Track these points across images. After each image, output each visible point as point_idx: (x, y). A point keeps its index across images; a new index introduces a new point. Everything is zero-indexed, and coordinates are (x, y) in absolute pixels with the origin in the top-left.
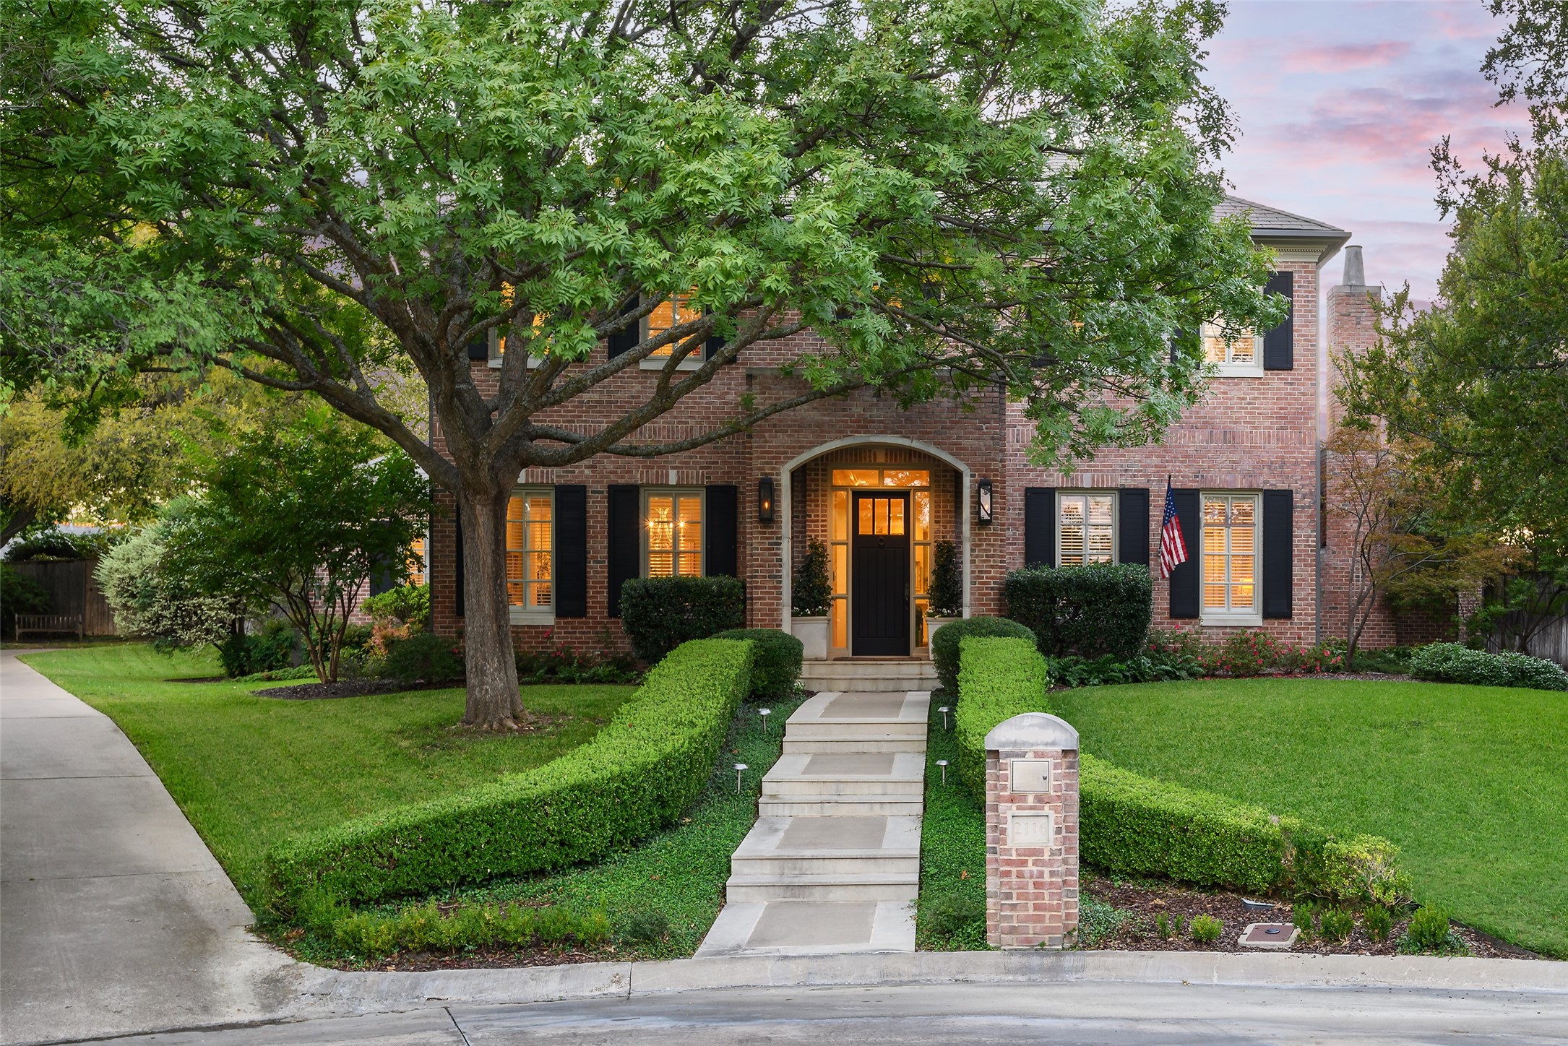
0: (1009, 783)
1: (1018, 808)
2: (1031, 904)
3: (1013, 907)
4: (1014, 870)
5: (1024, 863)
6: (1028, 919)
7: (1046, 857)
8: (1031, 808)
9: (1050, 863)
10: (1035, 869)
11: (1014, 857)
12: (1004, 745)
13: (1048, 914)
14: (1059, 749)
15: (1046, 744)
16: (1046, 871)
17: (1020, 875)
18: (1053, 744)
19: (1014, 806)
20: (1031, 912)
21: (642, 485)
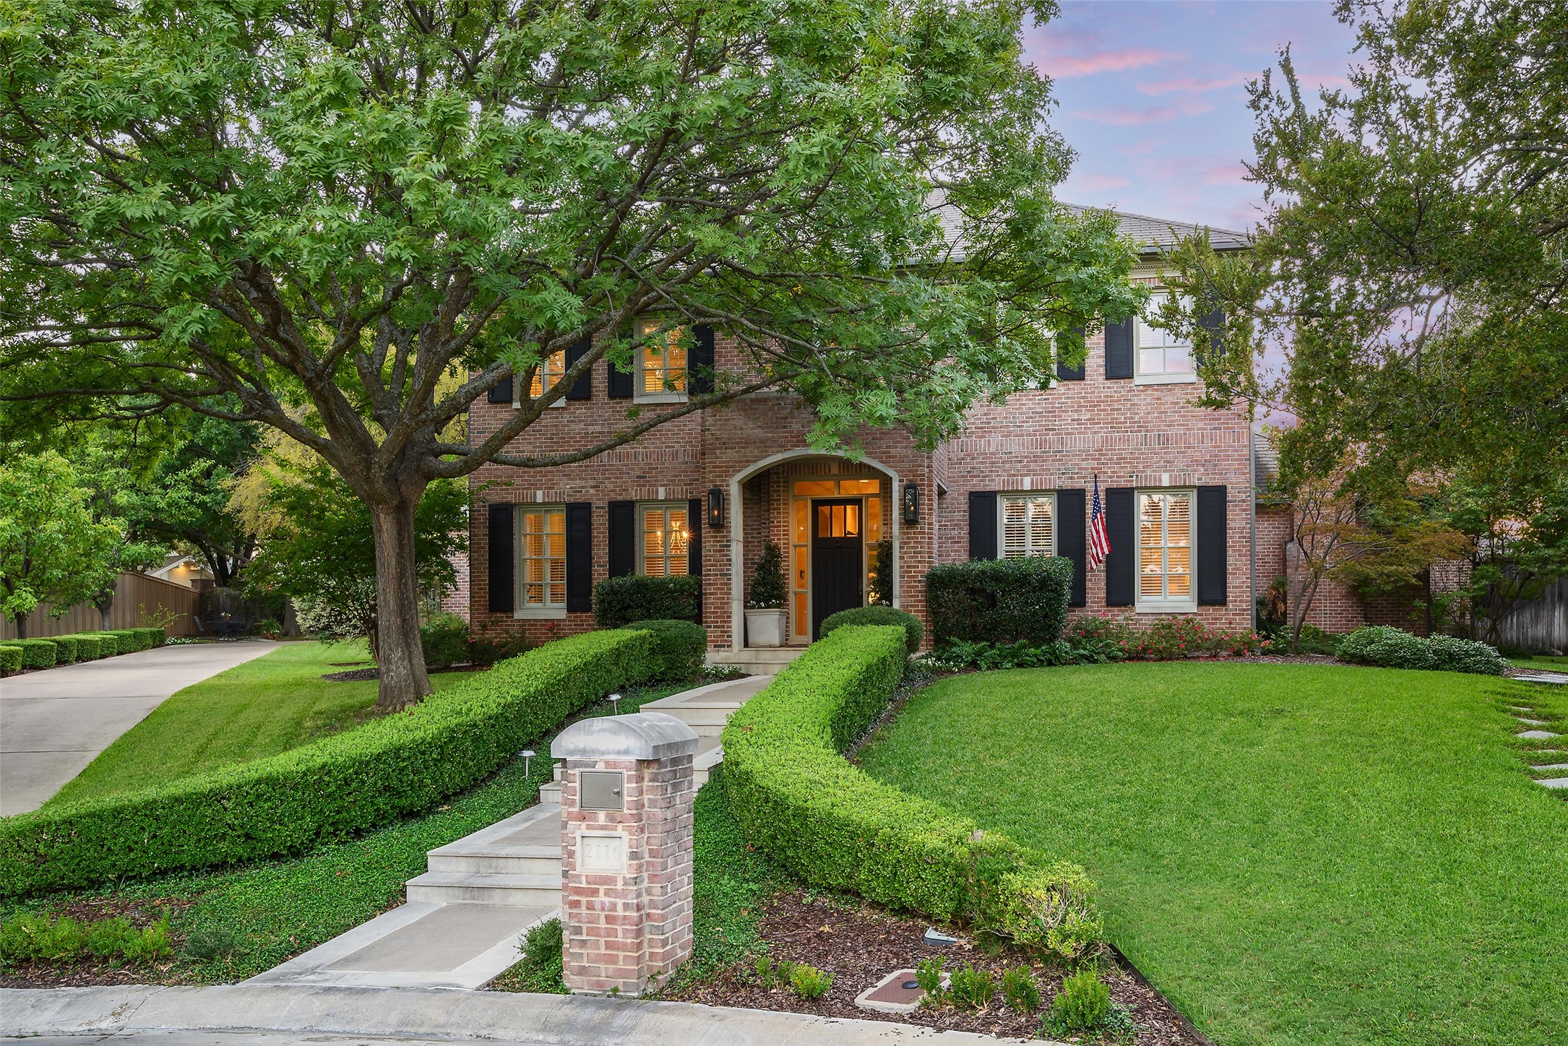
0: (577, 798)
1: (589, 827)
2: (602, 940)
3: (583, 943)
4: (584, 900)
5: (595, 892)
6: (600, 958)
7: (620, 886)
8: (603, 828)
9: (623, 894)
10: (607, 900)
11: (584, 885)
12: (572, 753)
13: (621, 954)
14: (633, 758)
15: (619, 753)
16: (620, 902)
17: (590, 907)
18: (626, 752)
19: (584, 825)
20: (603, 951)
21: (637, 501)
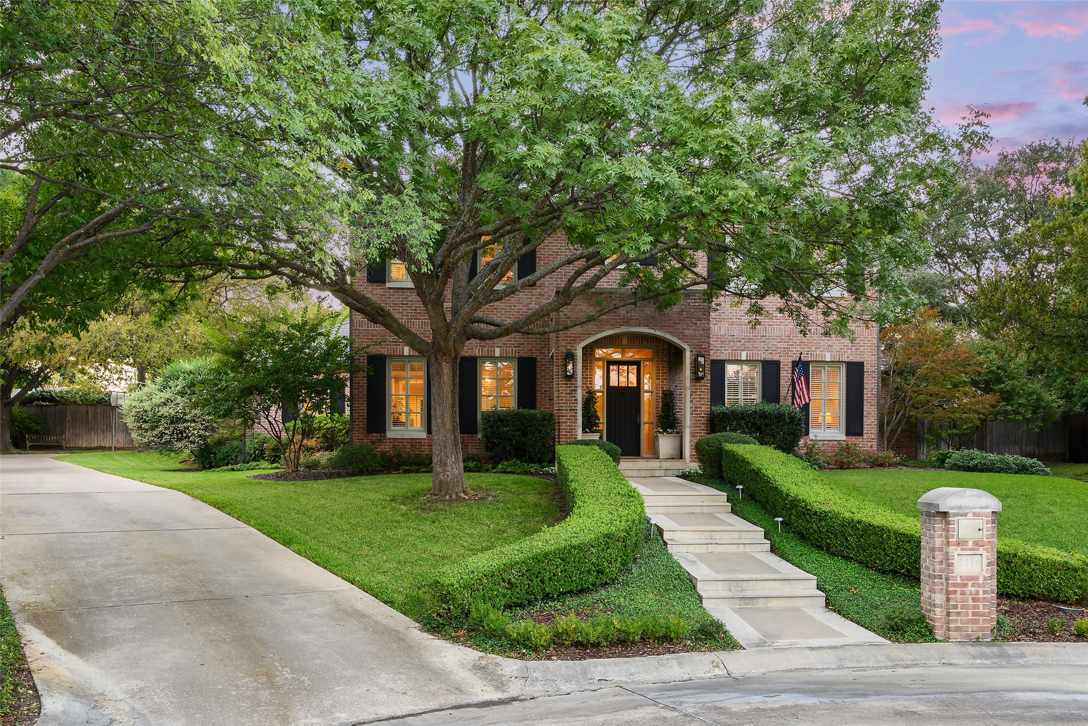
0: (956, 533)
1: (962, 549)
2: (970, 612)
3: (958, 614)
4: (959, 590)
5: (966, 585)
6: (968, 621)
7: (981, 581)
8: (971, 549)
9: (984, 585)
10: (973, 589)
11: (959, 581)
12: (952, 508)
13: (981, 618)
14: (990, 511)
15: (981, 508)
16: (981, 590)
17: (963, 593)
18: (986, 507)
19: (959, 548)
20: (970, 617)
